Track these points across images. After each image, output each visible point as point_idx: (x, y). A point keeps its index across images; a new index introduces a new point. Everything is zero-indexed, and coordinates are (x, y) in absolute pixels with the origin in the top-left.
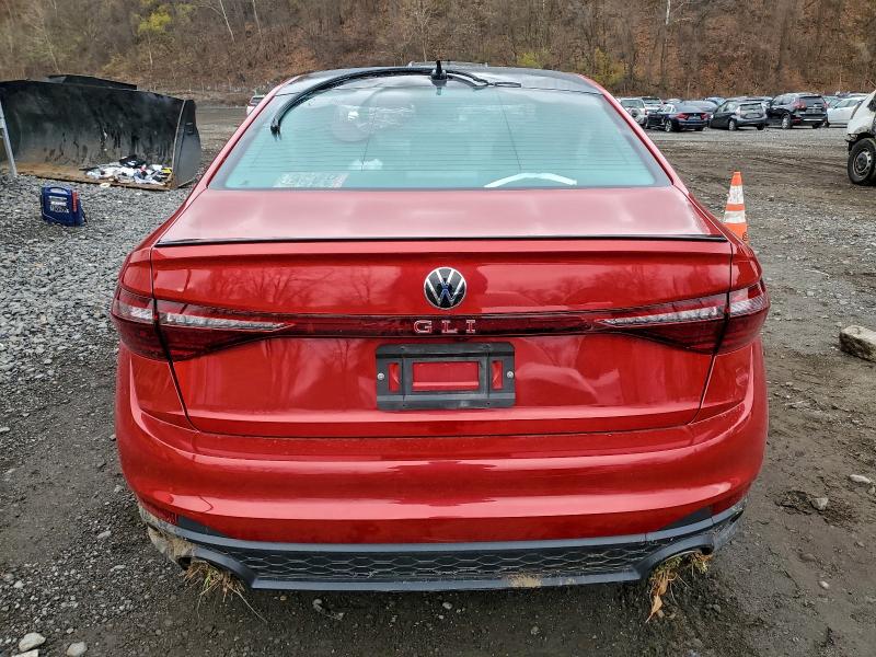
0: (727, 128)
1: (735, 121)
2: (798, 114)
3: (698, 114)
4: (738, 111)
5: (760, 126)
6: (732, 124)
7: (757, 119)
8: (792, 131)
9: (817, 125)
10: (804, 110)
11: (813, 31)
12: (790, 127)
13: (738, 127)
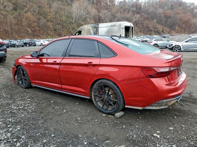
0: (15, 47)
1: (17, 45)
2: (30, 43)
3: (7, 44)
4: (17, 43)
5: (23, 46)
6: (16, 46)
7: (21, 45)
8: (29, 47)
9: (34, 46)
10: (31, 43)
11: (17, 26)
12: (29, 46)
13: (18, 46)
